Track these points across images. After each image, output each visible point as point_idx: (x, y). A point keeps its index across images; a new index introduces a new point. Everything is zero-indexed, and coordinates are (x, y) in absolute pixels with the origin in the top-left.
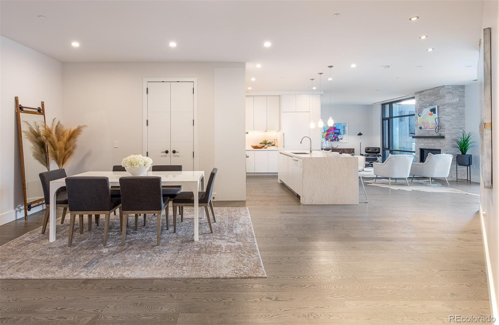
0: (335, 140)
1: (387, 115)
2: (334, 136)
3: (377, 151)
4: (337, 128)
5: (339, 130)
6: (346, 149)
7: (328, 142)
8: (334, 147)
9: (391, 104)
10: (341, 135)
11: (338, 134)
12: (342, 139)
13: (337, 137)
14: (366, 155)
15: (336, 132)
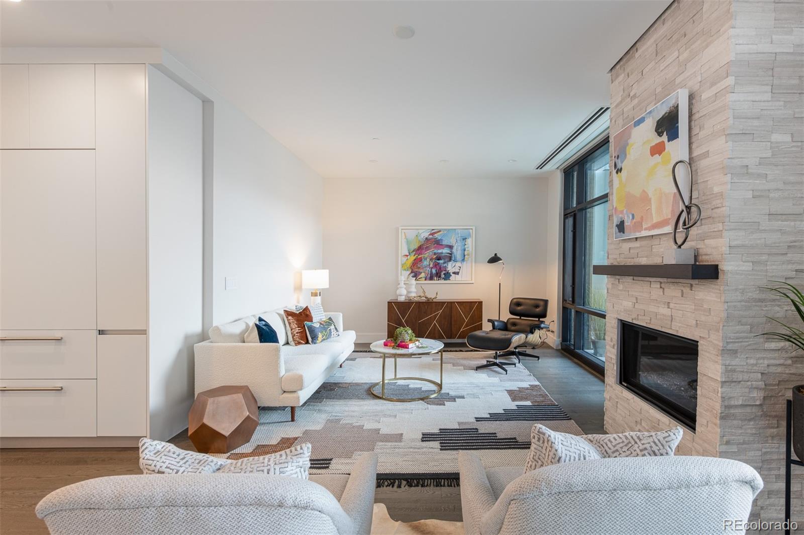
0: (440, 277)
1: (575, 203)
2: (436, 265)
4: (445, 243)
5: (451, 247)
6: (457, 302)
7: (415, 282)
8: (429, 296)
9: (581, 163)
10: (455, 261)
11: (450, 258)
12: (457, 273)
13: (444, 268)
14: (512, 320)
15: (442, 253)
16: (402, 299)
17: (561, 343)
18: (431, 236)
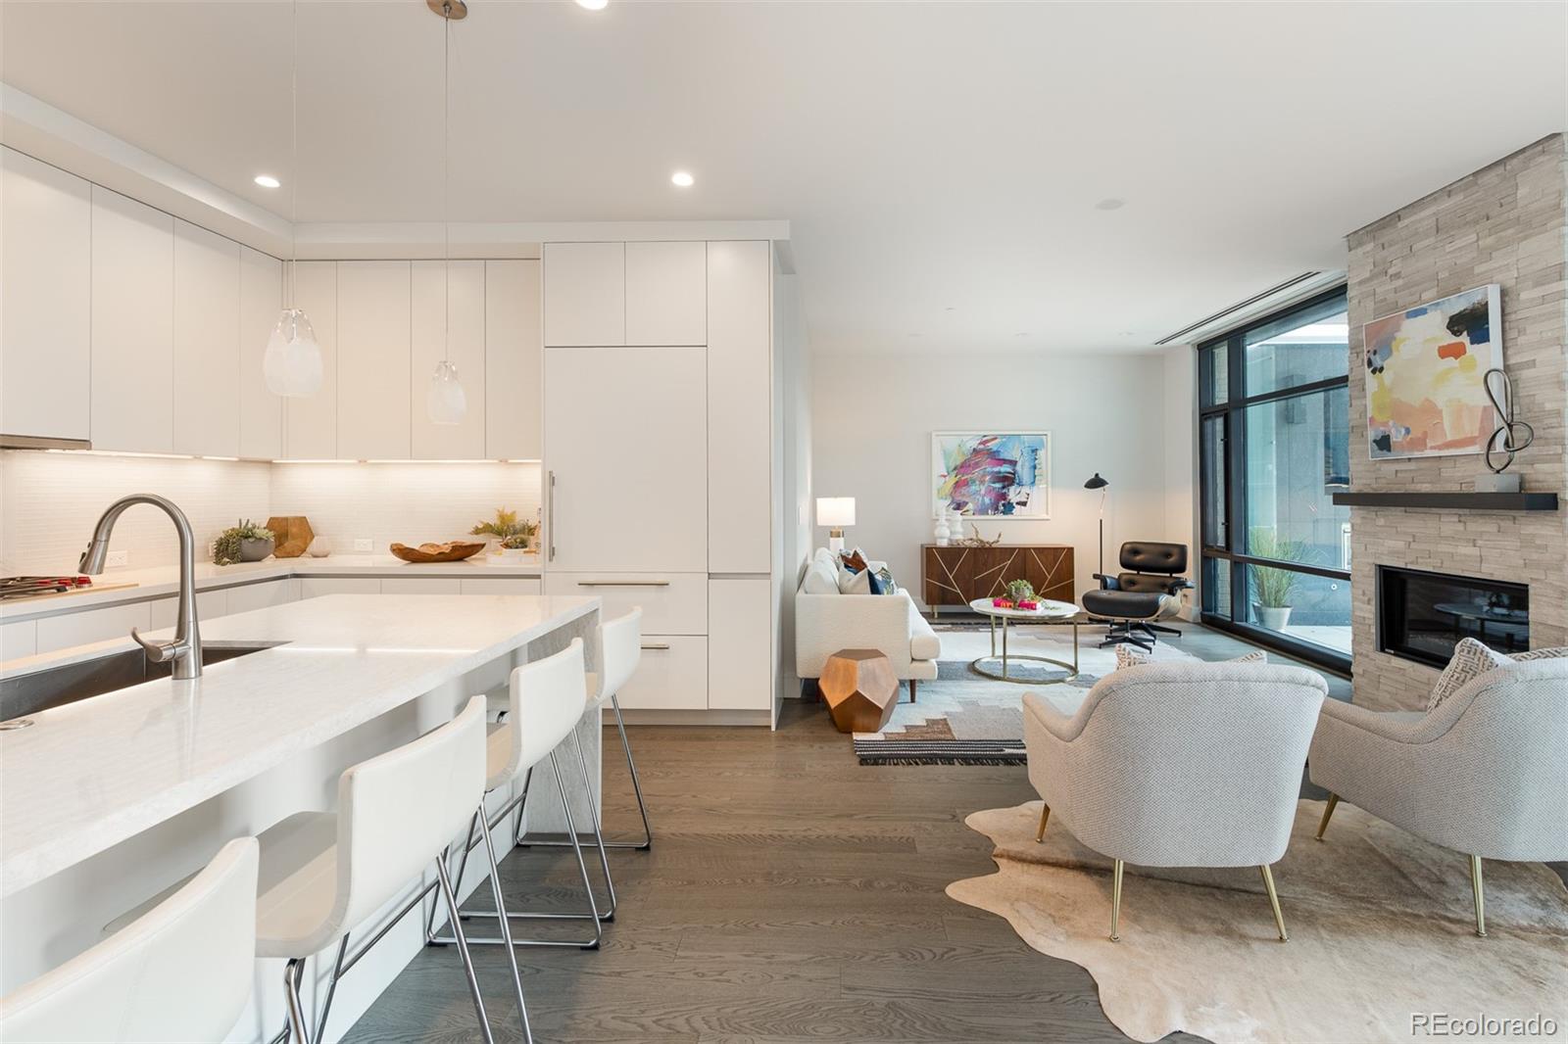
0: (997, 509)
1: (1222, 396)
2: (990, 491)
3: (1172, 560)
4: (1003, 456)
5: (1013, 463)
6: (1034, 549)
7: (960, 518)
8: (985, 540)
9: (1235, 338)
10: (1020, 484)
11: (1008, 480)
12: (1024, 504)
13: (1004, 496)
14: (1124, 577)
15: (1000, 472)
16: (944, 543)
17: (1201, 614)
18: (982, 447)
